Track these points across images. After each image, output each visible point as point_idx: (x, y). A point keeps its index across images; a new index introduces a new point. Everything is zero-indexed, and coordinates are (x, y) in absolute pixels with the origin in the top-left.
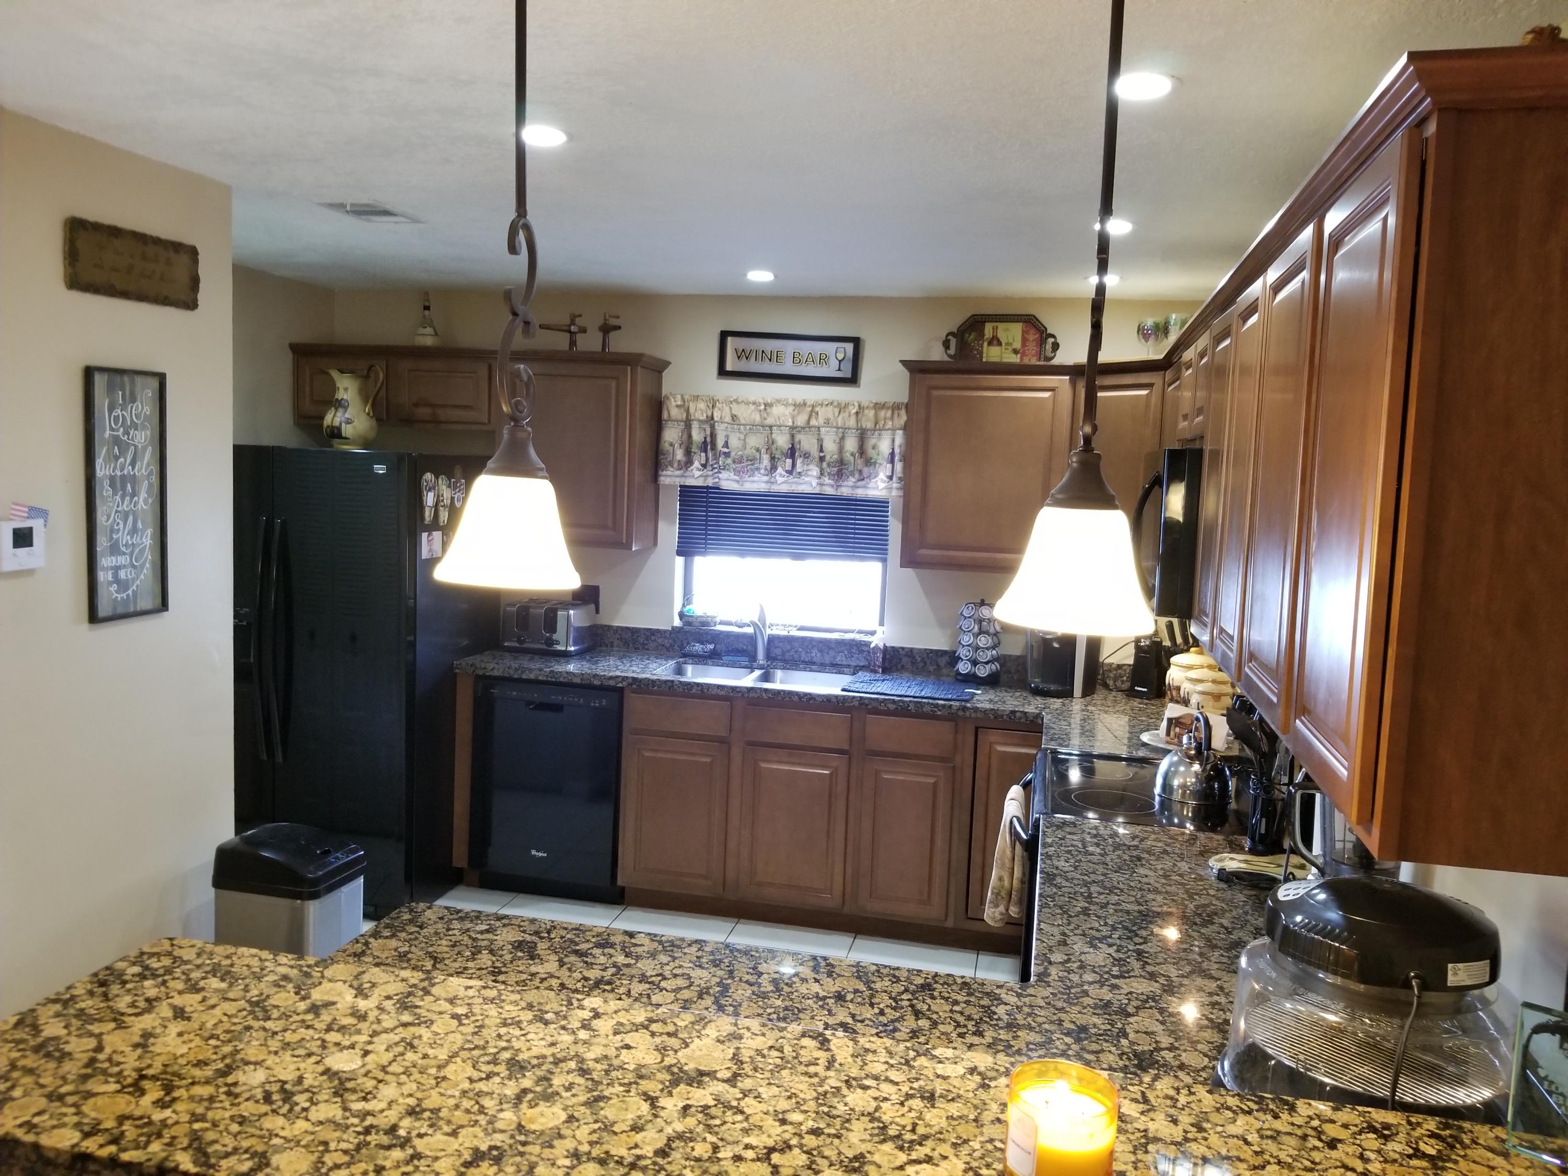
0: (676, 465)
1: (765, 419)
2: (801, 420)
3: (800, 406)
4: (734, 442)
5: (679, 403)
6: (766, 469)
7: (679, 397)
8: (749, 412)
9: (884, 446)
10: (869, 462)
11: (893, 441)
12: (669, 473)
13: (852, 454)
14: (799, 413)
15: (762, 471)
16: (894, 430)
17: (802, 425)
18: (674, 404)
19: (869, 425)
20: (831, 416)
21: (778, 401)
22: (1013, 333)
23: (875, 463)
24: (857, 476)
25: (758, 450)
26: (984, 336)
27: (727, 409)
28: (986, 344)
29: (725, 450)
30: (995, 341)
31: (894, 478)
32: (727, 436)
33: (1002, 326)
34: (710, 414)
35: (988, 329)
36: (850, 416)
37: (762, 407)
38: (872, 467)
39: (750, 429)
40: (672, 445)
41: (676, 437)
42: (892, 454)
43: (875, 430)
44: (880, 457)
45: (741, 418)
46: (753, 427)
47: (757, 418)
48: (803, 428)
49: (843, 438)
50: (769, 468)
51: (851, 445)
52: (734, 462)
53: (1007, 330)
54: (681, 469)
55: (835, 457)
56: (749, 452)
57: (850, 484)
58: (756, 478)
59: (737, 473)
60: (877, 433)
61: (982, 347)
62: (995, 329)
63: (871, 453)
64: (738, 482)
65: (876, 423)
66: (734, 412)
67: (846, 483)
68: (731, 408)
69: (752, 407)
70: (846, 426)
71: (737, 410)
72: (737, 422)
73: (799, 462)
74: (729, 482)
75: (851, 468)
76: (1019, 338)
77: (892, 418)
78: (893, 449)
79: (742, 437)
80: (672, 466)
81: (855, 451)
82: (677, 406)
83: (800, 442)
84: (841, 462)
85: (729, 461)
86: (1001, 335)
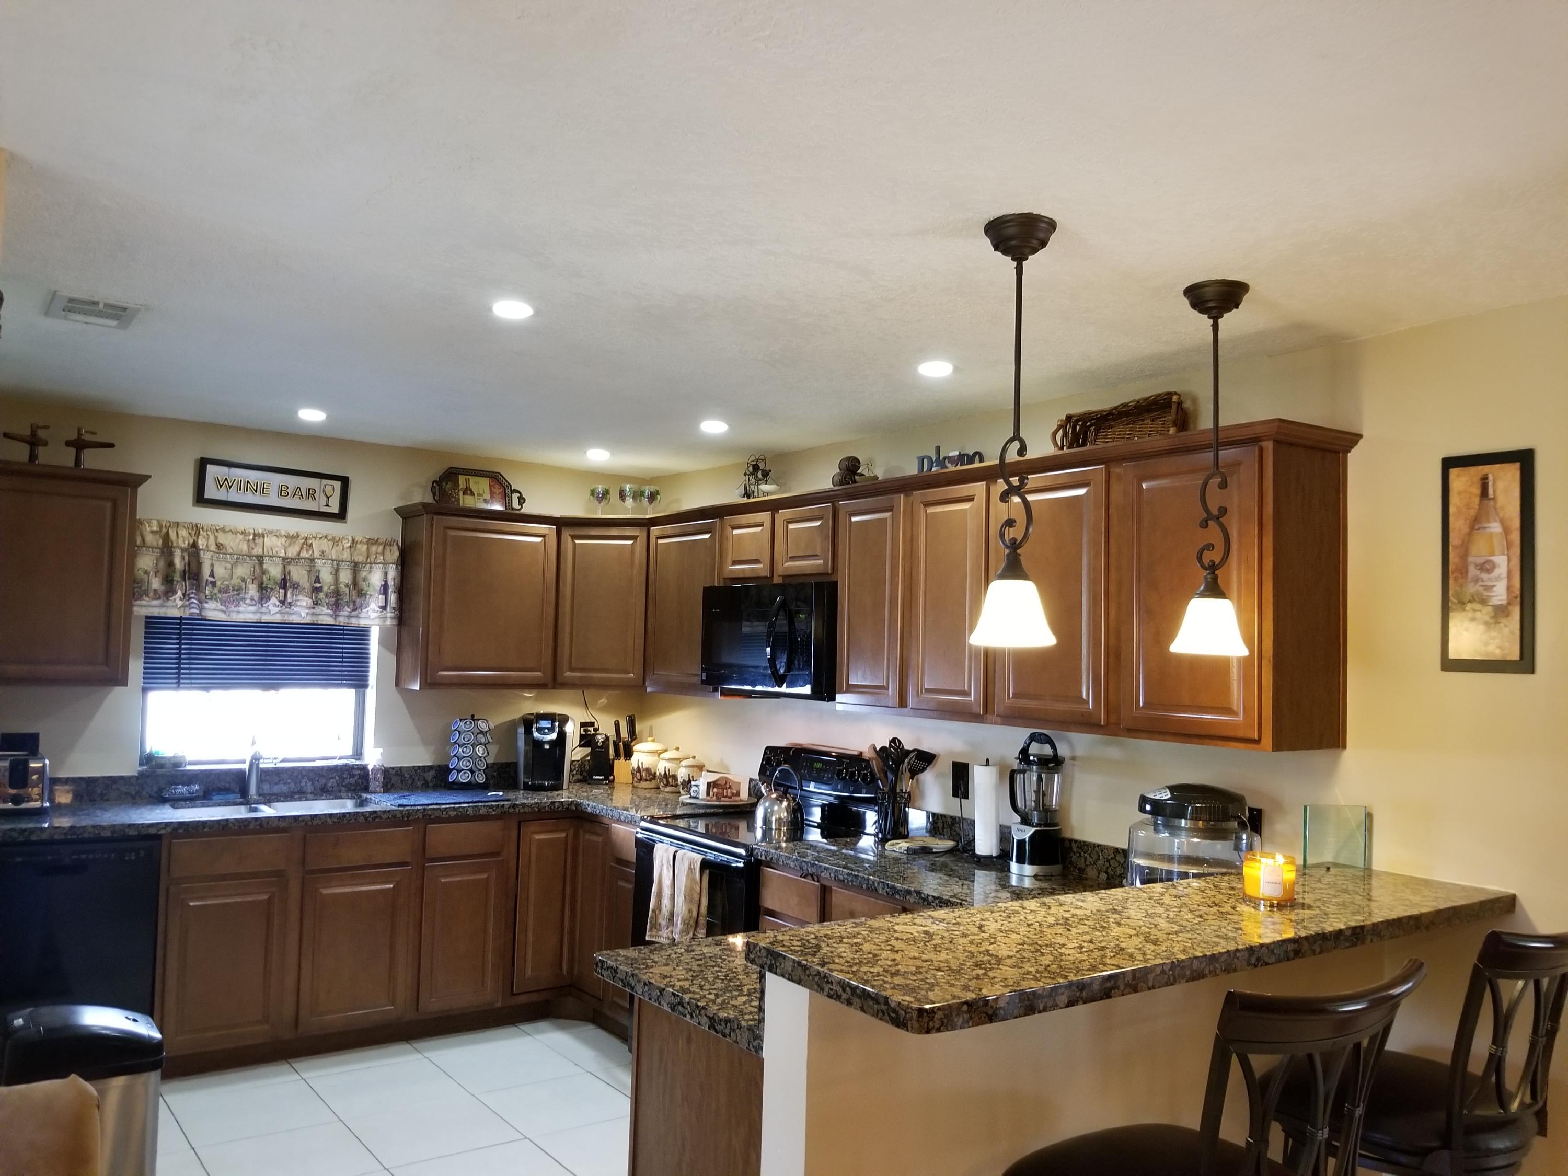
0: (151, 594)
1: (253, 549)
2: (292, 552)
3: (292, 538)
4: (220, 571)
5: (155, 529)
6: (252, 599)
7: (155, 523)
8: (238, 541)
9: (376, 578)
10: (361, 594)
11: (386, 574)
12: (144, 603)
13: (347, 586)
14: (290, 545)
15: (248, 601)
16: (385, 564)
17: (293, 557)
18: (148, 529)
19: (361, 559)
20: (325, 549)
21: (270, 532)
22: (481, 486)
23: (366, 594)
24: (351, 606)
25: (243, 580)
26: (458, 486)
27: (212, 538)
28: (461, 493)
29: (211, 579)
30: (468, 491)
31: (388, 609)
32: (212, 565)
33: (472, 479)
34: (191, 541)
35: (462, 479)
36: (343, 549)
37: (251, 537)
38: (363, 598)
39: (238, 559)
40: (146, 572)
41: (151, 564)
42: (385, 587)
43: (366, 564)
44: (371, 589)
45: (228, 548)
46: (239, 558)
47: (245, 548)
48: (293, 559)
49: (337, 570)
50: (256, 598)
51: (345, 577)
52: (220, 591)
53: (477, 483)
54: (159, 598)
55: (333, 587)
56: (235, 581)
57: (346, 613)
58: (241, 609)
59: (223, 602)
60: (368, 566)
61: (458, 495)
62: (467, 481)
63: (363, 585)
64: (225, 612)
65: (368, 557)
66: (221, 541)
67: (342, 613)
68: (216, 538)
69: (241, 537)
70: (340, 558)
71: (222, 538)
72: (224, 551)
73: (289, 592)
74: (216, 612)
75: (346, 599)
76: (487, 490)
77: (383, 553)
78: (386, 582)
79: (229, 566)
80: (148, 596)
81: (350, 583)
82: (152, 532)
83: (289, 573)
84: (337, 593)
85: (216, 591)
86: (473, 486)
